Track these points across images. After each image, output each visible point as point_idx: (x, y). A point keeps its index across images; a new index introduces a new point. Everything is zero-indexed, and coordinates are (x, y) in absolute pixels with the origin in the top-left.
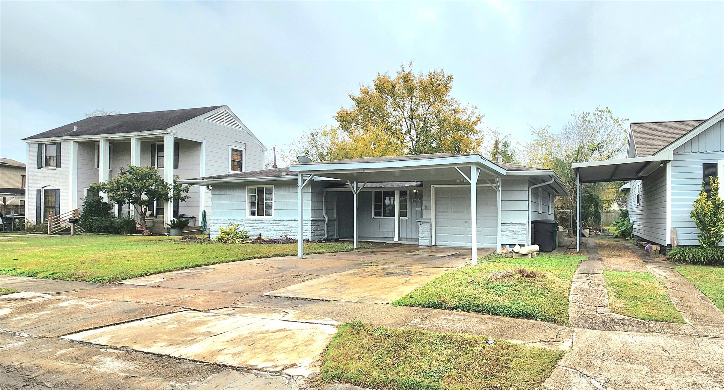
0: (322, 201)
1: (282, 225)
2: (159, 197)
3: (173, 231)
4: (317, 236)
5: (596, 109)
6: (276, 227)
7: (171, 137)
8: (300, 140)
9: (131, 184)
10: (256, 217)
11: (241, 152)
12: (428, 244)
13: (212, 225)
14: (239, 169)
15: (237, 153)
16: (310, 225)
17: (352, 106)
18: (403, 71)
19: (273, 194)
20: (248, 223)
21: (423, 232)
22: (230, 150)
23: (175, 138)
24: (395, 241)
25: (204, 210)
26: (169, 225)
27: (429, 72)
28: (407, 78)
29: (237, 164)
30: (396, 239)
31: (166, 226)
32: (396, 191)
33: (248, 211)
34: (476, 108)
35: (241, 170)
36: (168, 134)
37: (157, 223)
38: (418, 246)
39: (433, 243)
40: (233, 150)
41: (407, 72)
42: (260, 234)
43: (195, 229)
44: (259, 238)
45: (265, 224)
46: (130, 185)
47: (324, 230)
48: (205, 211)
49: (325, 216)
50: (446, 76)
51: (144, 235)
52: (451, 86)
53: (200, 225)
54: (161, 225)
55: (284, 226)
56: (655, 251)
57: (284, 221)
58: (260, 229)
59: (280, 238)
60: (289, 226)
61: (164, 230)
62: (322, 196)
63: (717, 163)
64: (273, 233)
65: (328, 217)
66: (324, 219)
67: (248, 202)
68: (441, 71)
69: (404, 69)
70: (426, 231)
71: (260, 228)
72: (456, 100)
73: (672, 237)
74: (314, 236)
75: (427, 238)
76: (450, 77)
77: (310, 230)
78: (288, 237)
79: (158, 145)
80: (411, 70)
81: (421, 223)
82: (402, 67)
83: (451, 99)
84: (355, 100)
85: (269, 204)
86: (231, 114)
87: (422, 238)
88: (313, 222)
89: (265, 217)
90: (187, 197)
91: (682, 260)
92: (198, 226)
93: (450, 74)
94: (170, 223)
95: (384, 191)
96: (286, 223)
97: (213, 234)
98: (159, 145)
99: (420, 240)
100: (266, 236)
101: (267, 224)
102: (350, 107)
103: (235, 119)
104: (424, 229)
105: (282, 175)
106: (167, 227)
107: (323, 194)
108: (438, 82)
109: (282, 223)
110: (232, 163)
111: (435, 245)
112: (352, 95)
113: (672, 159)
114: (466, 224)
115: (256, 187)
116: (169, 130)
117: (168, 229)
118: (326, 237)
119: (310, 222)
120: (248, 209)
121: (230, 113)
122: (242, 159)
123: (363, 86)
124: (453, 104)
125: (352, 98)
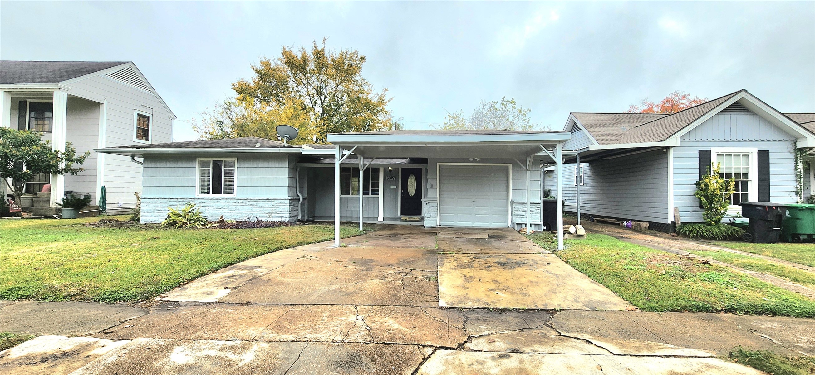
0: (296, 178)
1: (249, 205)
2: (47, 169)
3: (66, 212)
4: (293, 217)
5: (502, 99)
6: (239, 207)
7: (64, 93)
8: (214, 109)
9: (8, 151)
10: (211, 195)
11: (147, 118)
12: (435, 225)
13: (145, 205)
14: (144, 138)
15: (143, 118)
16: (288, 205)
17: (252, 78)
18: (316, 47)
19: (236, 168)
20: (200, 203)
21: (429, 212)
22: (136, 115)
23: (68, 95)
24: (379, 221)
25: (103, 185)
26: (60, 205)
27: (341, 51)
28: (319, 55)
29: (144, 133)
30: (381, 219)
31: (53, 205)
32: (380, 168)
33: (199, 188)
34: (387, 90)
35: (147, 139)
36: (59, 89)
37: (39, 202)
38: (423, 226)
39: (438, 225)
40: (139, 115)
41: (319, 48)
42: (223, 216)
43: (92, 209)
44: (222, 221)
45: (224, 204)
46: (6, 153)
47: (298, 210)
48: (104, 187)
49: (299, 194)
50: (359, 57)
51: (23, 218)
52: (362, 67)
53: (97, 204)
54: (47, 205)
55: (251, 206)
56: (645, 227)
57: (252, 200)
58: (218, 210)
59: (248, 220)
60: (258, 206)
61: (50, 211)
62: (296, 173)
63: (710, 150)
64: (237, 214)
65: (303, 196)
66: (298, 198)
67: (199, 177)
68: (355, 51)
69: (316, 45)
70: (433, 211)
71: (217, 208)
72: (366, 81)
73: (676, 215)
74: (291, 217)
75: (434, 219)
76: (363, 58)
77: (288, 211)
78: (260, 219)
79: (30, 103)
80: (324, 47)
81: (427, 202)
82: (315, 44)
83: (361, 80)
84: (257, 72)
85: (231, 181)
86: (137, 73)
87: (428, 219)
88: (291, 201)
89: (223, 195)
90: (80, 170)
91: (699, 237)
92: (94, 205)
93: (363, 55)
94: (62, 203)
95: (372, 168)
96: (255, 203)
97: (146, 216)
98: (32, 103)
99: (426, 220)
100: (230, 218)
101: (228, 204)
102: (251, 78)
103: (142, 79)
104: (431, 208)
105: (256, 146)
106: (55, 207)
107: (297, 169)
108: (350, 62)
109: (249, 203)
110: (137, 130)
111: (439, 226)
112: (255, 67)
113: (679, 145)
114: (474, 203)
115: (211, 160)
116: (61, 84)
117: (58, 211)
118: (300, 217)
119: (288, 201)
120: (199, 186)
121: (135, 71)
122: (148, 127)
123: (265, 58)
124: (362, 85)
125: (255, 69)
